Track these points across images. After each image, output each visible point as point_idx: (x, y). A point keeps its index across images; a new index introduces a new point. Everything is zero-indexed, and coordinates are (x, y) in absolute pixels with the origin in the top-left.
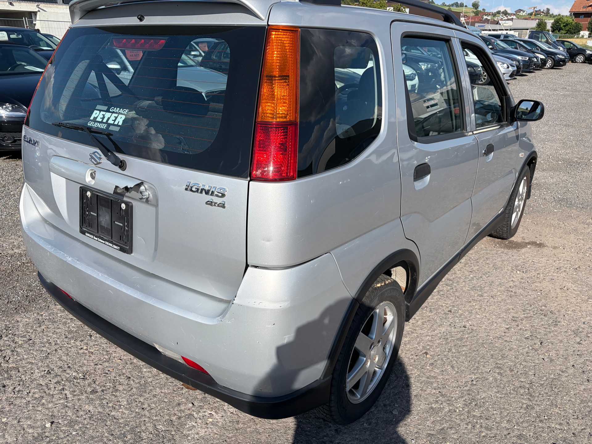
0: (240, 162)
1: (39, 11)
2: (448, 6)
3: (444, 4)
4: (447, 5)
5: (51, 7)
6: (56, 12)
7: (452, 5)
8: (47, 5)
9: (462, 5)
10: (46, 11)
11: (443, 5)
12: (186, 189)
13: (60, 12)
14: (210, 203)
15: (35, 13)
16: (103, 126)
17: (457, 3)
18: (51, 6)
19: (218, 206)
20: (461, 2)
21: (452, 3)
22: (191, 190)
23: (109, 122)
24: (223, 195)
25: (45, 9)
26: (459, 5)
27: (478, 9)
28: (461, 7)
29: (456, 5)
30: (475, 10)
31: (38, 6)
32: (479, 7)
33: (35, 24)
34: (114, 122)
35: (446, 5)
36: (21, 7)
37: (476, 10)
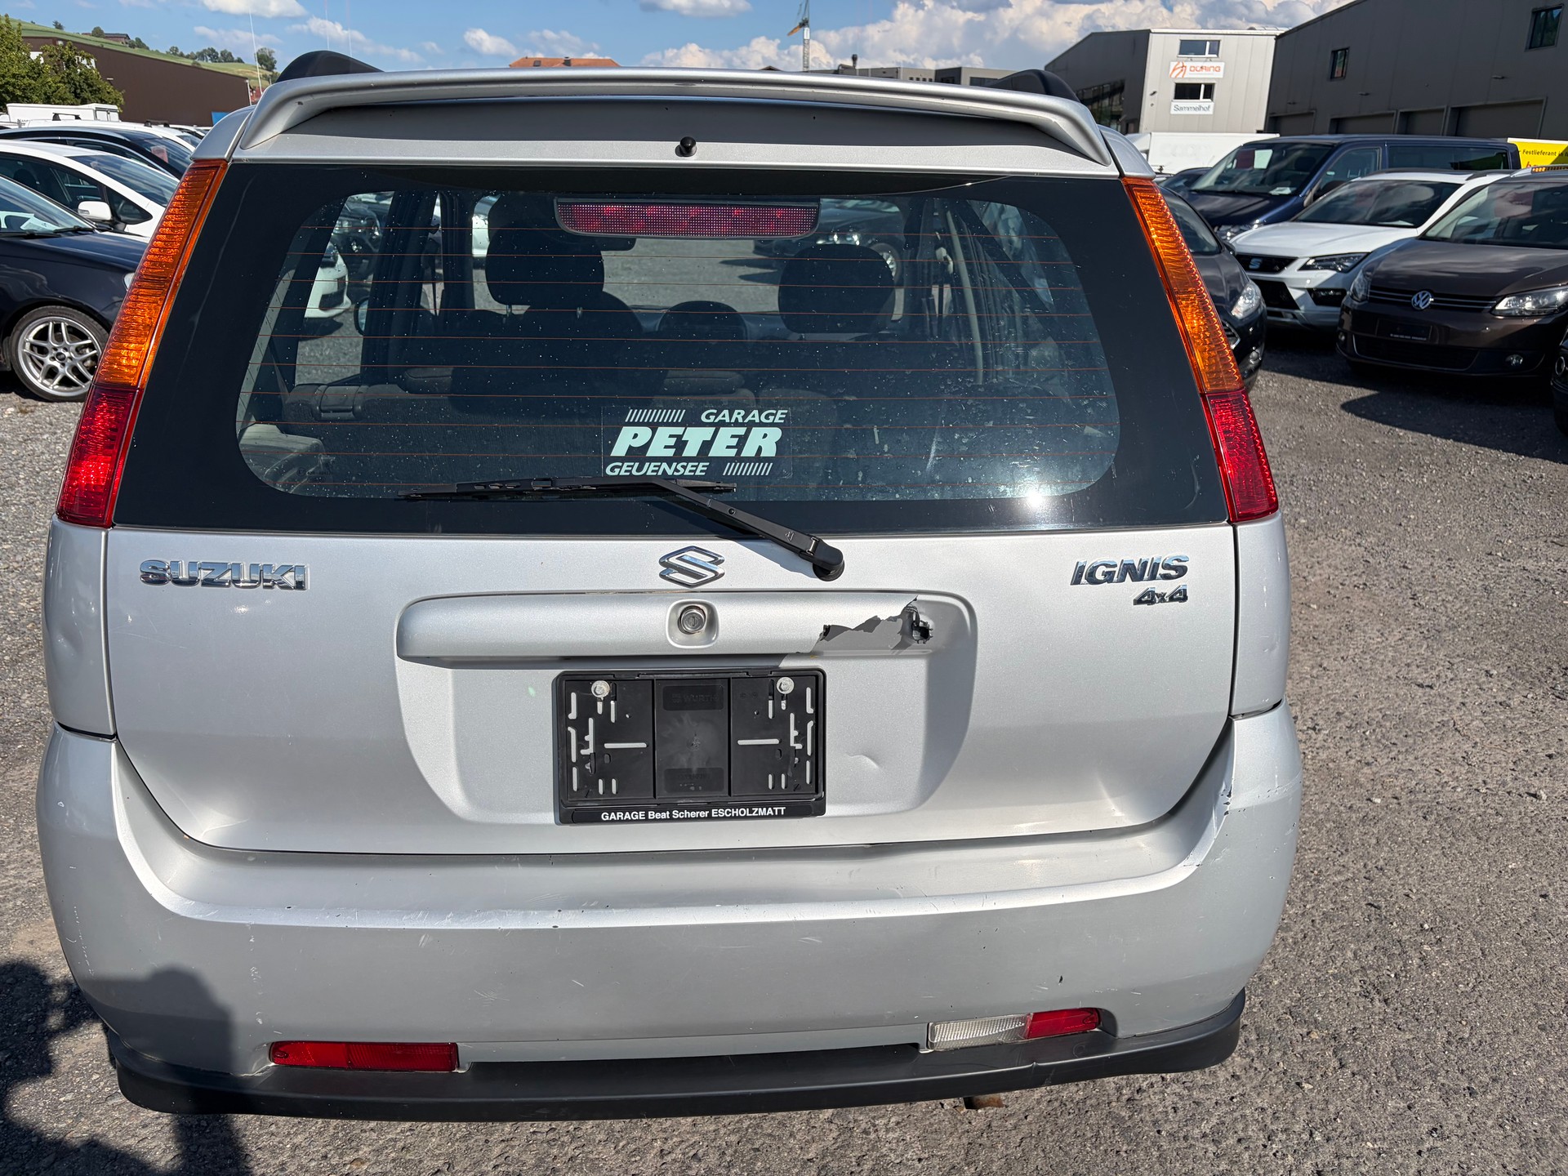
0: (1198, 488)
2: (188, 57)
3: (174, 51)
4: (185, 54)
7: (201, 55)
9: (227, 57)
11: (174, 54)
12: (1076, 581)
14: (1148, 599)
16: (689, 468)
17: (213, 50)
19: (1172, 599)
20: (223, 50)
21: (200, 50)
22: (1092, 580)
23: (712, 453)
24: (1182, 571)
26: (219, 55)
27: (274, 70)
28: (225, 61)
29: (212, 54)
30: (269, 73)
32: (276, 66)
34: (739, 453)
35: (182, 55)
37: (271, 73)
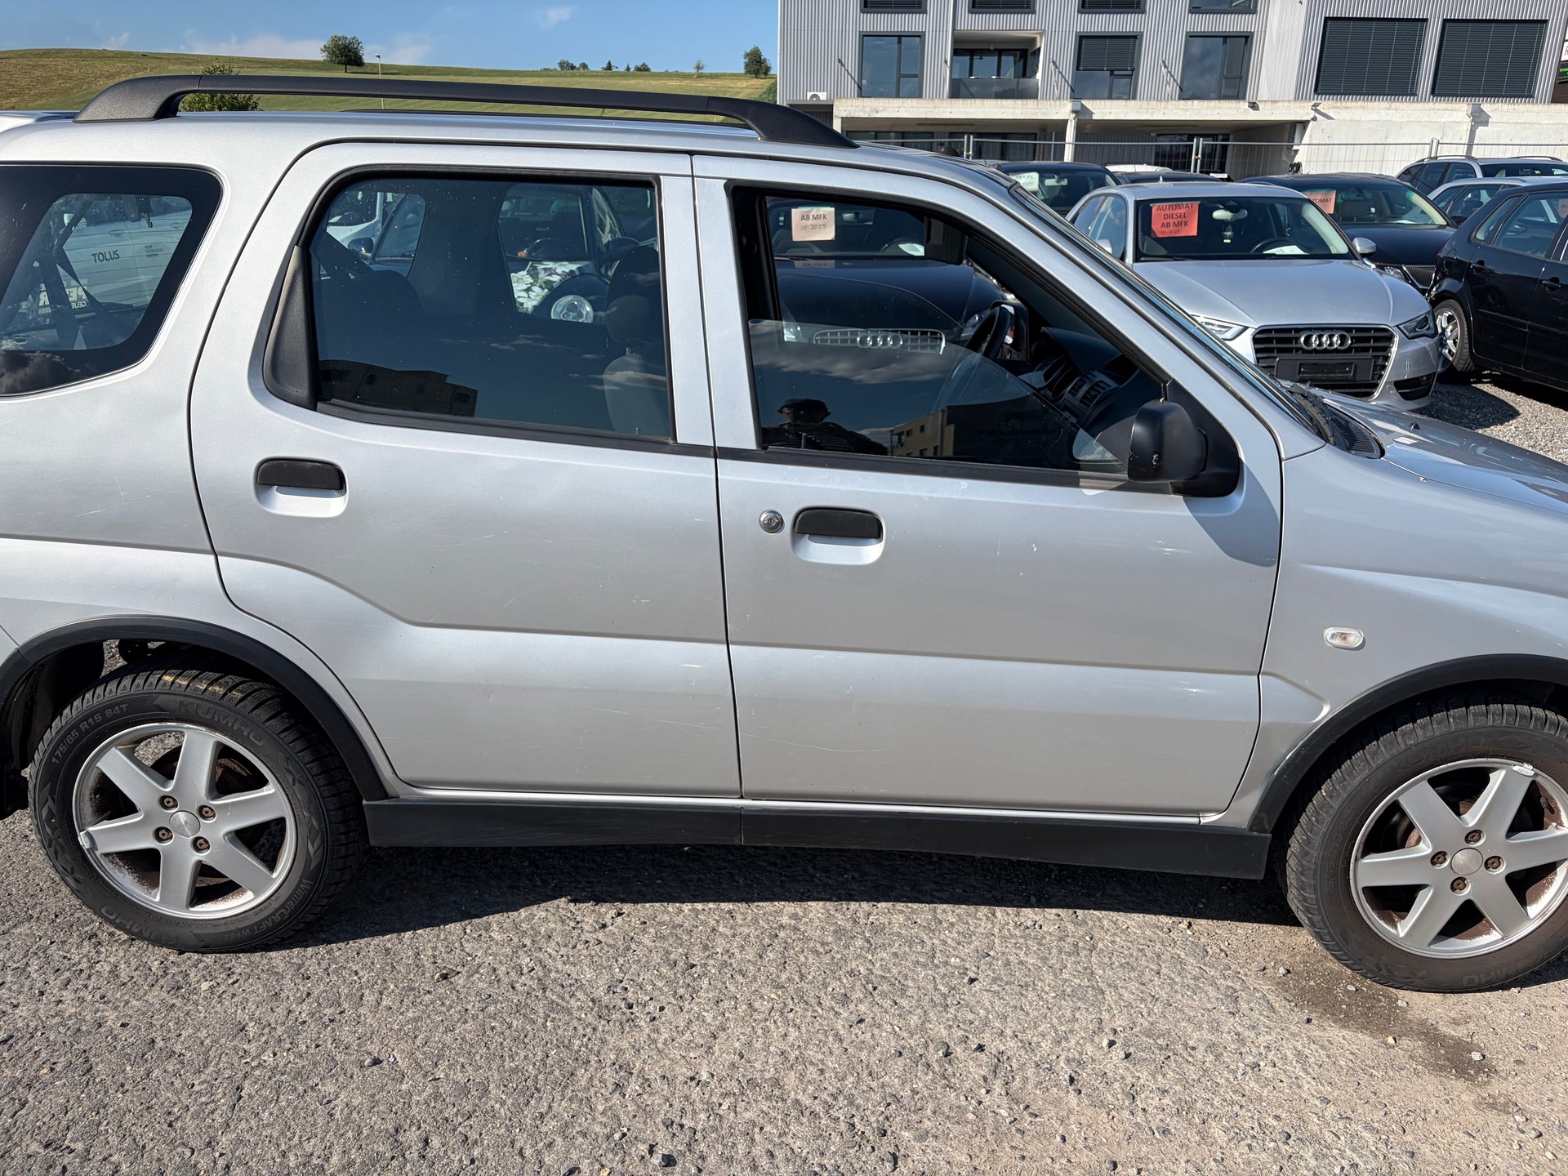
1: (1314, 119)
5: (1348, 108)
6: (1357, 118)
8: (1339, 104)
10: (1332, 119)
13: (1368, 119)
15: (1304, 124)
18: (1349, 104)
25: (1330, 114)
31: (1315, 107)
33: (1296, 151)
36: (1274, 112)
